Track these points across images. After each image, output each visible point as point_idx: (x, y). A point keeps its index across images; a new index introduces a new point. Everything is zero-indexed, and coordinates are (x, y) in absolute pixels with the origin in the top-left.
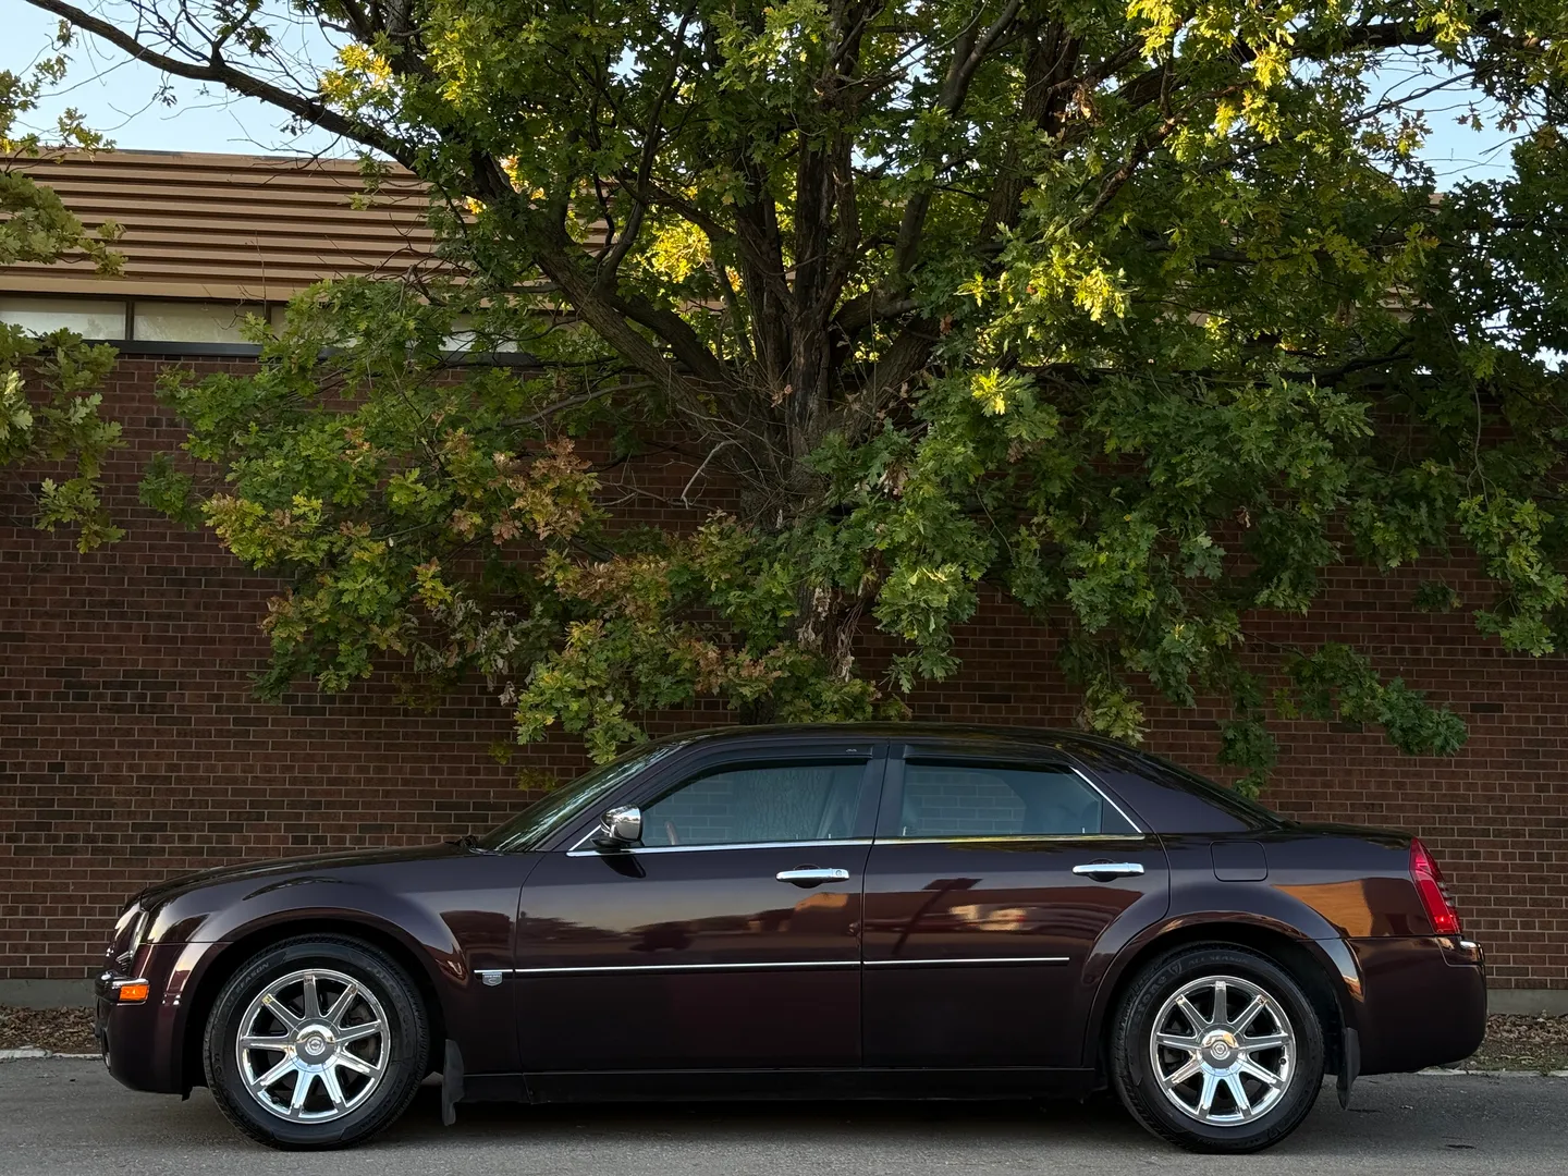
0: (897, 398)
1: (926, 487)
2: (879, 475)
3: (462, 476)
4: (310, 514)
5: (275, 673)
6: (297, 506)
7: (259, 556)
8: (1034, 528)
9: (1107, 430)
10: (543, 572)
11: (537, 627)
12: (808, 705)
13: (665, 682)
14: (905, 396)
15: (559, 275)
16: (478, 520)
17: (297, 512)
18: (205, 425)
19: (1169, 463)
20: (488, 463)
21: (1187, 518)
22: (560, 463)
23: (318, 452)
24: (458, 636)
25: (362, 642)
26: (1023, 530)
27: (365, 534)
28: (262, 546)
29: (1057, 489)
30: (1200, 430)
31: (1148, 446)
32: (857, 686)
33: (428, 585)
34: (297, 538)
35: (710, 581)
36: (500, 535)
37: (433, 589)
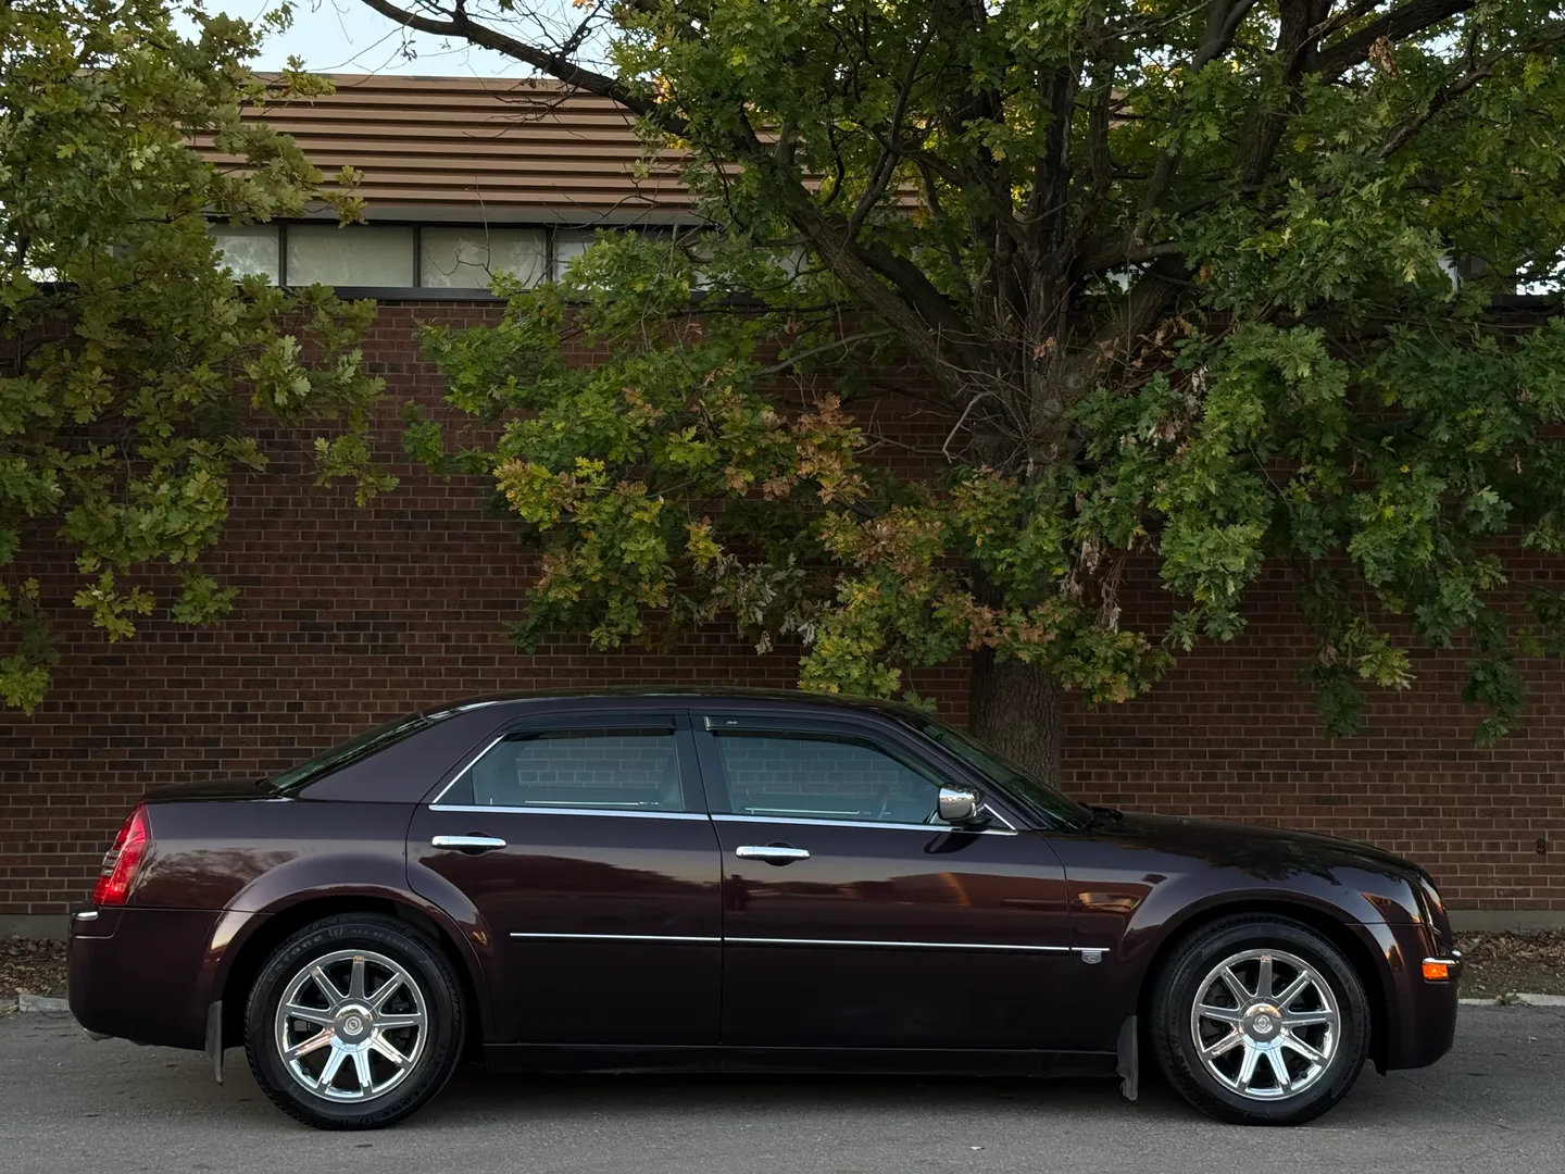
0: (1149, 345)
1: (1218, 447)
2: (1149, 428)
3: (736, 434)
4: (594, 476)
5: (531, 622)
6: (580, 468)
7: (544, 518)
8: (1302, 479)
9: (1386, 384)
10: (822, 534)
11: (790, 578)
12: (1078, 661)
13: (932, 639)
14: (1161, 344)
15: (810, 228)
16: (750, 478)
17: (580, 473)
18: (467, 378)
19: (1453, 421)
20: (757, 421)
21: (1467, 470)
22: (827, 418)
23: (596, 413)
24: (719, 589)
25: (631, 599)
26: (1293, 483)
27: (639, 493)
28: (548, 508)
29: (1331, 444)
30: (1486, 388)
31: (1433, 401)
32: (1127, 639)
33: (701, 545)
34: (583, 497)
35: (975, 538)
36: (772, 492)
37: (706, 548)
